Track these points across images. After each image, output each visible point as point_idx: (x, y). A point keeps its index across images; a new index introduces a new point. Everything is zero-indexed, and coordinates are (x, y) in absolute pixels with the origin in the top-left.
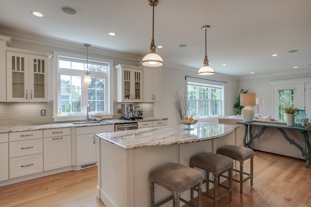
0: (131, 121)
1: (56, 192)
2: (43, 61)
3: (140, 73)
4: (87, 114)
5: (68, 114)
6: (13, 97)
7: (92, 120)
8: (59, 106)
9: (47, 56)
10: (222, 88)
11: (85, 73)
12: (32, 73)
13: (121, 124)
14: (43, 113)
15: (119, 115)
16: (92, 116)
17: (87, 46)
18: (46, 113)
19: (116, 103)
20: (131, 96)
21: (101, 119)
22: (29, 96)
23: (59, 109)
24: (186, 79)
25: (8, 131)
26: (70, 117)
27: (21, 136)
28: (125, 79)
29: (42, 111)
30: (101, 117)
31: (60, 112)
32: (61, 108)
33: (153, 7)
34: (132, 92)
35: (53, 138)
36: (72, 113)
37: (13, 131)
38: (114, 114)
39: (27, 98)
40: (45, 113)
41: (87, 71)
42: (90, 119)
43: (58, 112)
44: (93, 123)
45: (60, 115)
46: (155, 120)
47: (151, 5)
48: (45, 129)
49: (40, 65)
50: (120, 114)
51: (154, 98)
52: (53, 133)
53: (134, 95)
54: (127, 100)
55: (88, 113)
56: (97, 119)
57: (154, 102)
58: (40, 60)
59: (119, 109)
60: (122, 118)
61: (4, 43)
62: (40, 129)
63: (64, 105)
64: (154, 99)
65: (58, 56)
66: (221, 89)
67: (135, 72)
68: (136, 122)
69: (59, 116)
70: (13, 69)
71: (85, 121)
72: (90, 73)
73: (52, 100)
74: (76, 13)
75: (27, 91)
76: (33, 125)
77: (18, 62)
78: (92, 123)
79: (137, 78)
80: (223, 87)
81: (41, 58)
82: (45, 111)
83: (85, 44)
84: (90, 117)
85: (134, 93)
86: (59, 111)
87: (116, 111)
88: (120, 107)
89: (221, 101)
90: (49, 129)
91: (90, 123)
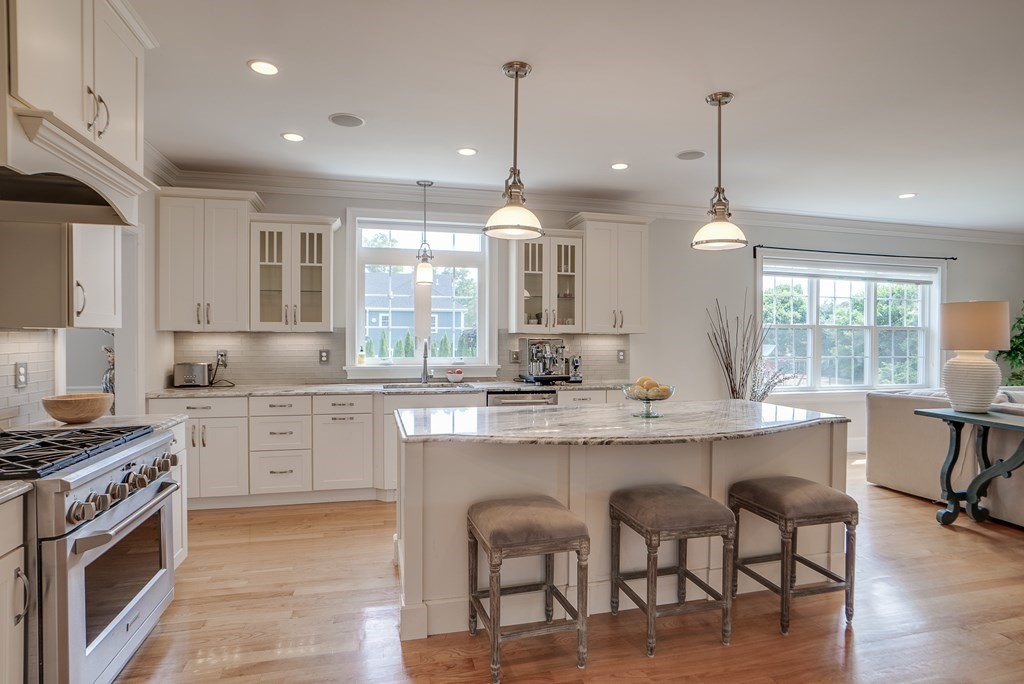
0: (537, 387)
1: (322, 536)
2: (320, 236)
3: (573, 247)
4: (423, 362)
5: (382, 362)
6: (262, 320)
7: (440, 380)
8: (360, 342)
9: (328, 224)
10: (930, 283)
11: (418, 257)
12: (297, 264)
13: (504, 392)
14: (325, 357)
15: (515, 370)
16: (438, 369)
17: (425, 186)
18: (331, 358)
19: (504, 336)
20: (544, 315)
21: (460, 377)
22: (291, 319)
23: (358, 349)
24: (755, 257)
25: (246, 393)
26: (386, 368)
27: (271, 406)
28: (527, 268)
29: (321, 352)
30: (460, 372)
31: (362, 356)
32: (364, 349)
33: (514, 80)
34: (550, 303)
35: (334, 416)
36: (391, 359)
37: (257, 393)
38: (499, 366)
39: (287, 323)
40: (327, 356)
41: (425, 251)
42: (431, 377)
43: (357, 358)
44: (438, 386)
45: (360, 362)
46: (614, 389)
47: (511, 77)
48: (315, 394)
49: (313, 245)
50: (515, 367)
51: (618, 320)
52: (334, 405)
53: (556, 312)
54: (534, 329)
55: (425, 362)
56: (451, 377)
57: (628, 335)
58: (305, 234)
59: (517, 353)
60: (521, 379)
61: (247, 205)
62: (306, 394)
63: (445, 339)
64: (619, 322)
65: (358, 218)
66: (927, 286)
67: (559, 247)
68: (554, 392)
69: (359, 366)
70: (263, 259)
71: (419, 380)
72: (432, 257)
73: (342, 326)
74: (361, 122)
75: (287, 306)
76: (303, 384)
77: (270, 243)
78: (434, 386)
79: (566, 263)
80: (935, 278)
81: (315, 230)
82: (328, 352)
83: (418, 182)
84: (431, 373)
85: (554, 305)
86: (358, 353)
87: (506, 358)
88: (515, 346)
89: (927, 332)
90: (325, 394)
91: (429, 386)
